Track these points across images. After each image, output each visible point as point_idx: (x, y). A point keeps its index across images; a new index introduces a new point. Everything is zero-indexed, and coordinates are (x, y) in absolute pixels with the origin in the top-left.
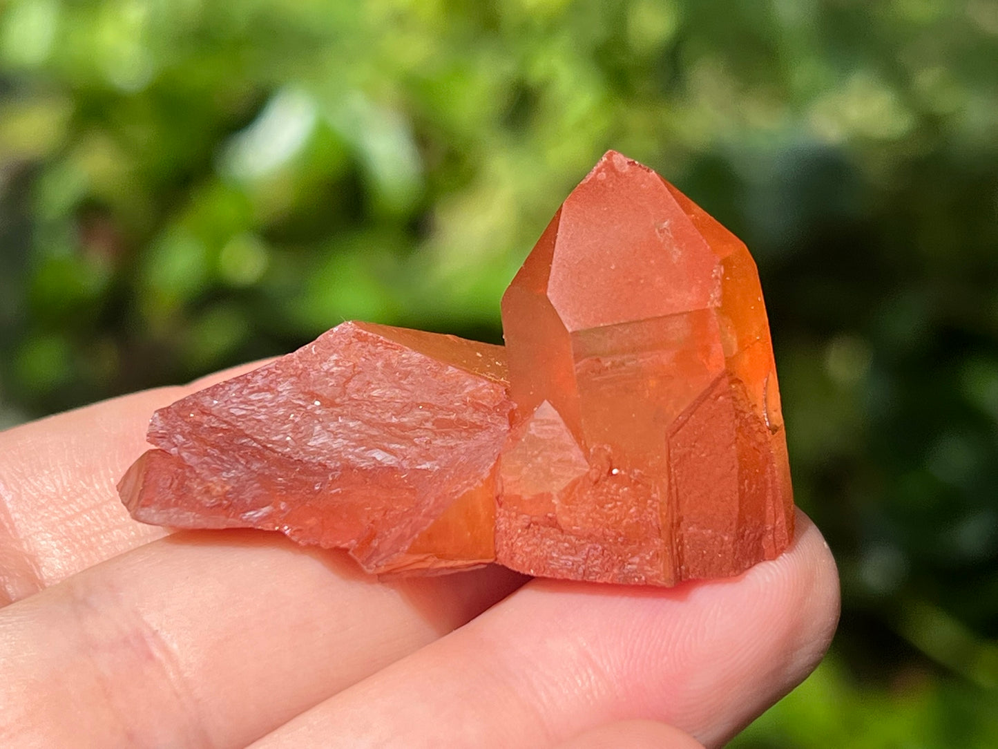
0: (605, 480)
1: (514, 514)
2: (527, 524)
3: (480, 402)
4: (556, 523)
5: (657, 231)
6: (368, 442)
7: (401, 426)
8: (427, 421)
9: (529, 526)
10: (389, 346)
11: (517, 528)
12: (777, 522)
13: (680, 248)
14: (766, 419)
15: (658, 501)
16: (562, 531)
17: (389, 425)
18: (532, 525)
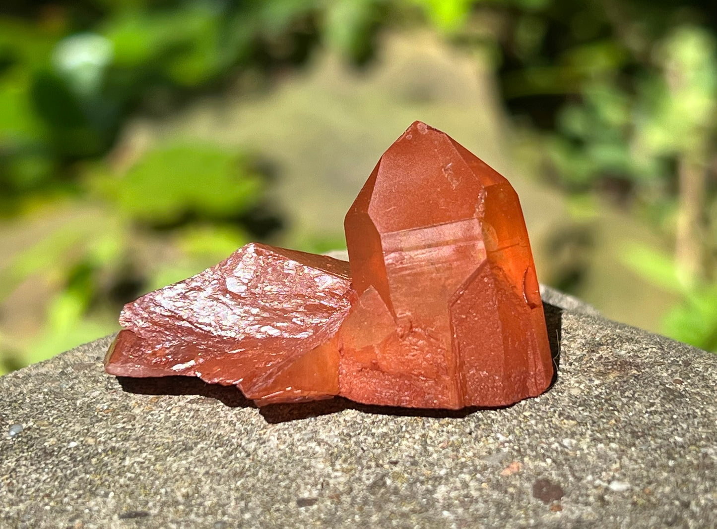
0: (408, 335)
1: (351, 362)
2: (360, 369)
3: (334, 291)
4: (379, 367)
5: (443, 170)
6: (263, 322)
7: (284, 311)
8: (300, 306)
9: (361, 370)
10: (276, 258)
11: (353, 371)
12: (537, 370)
13: (458, 180)
14: (525, 298)
15: (444, 349)
16: (383, 373)
17: (276, 310)
18: (363, 370)
